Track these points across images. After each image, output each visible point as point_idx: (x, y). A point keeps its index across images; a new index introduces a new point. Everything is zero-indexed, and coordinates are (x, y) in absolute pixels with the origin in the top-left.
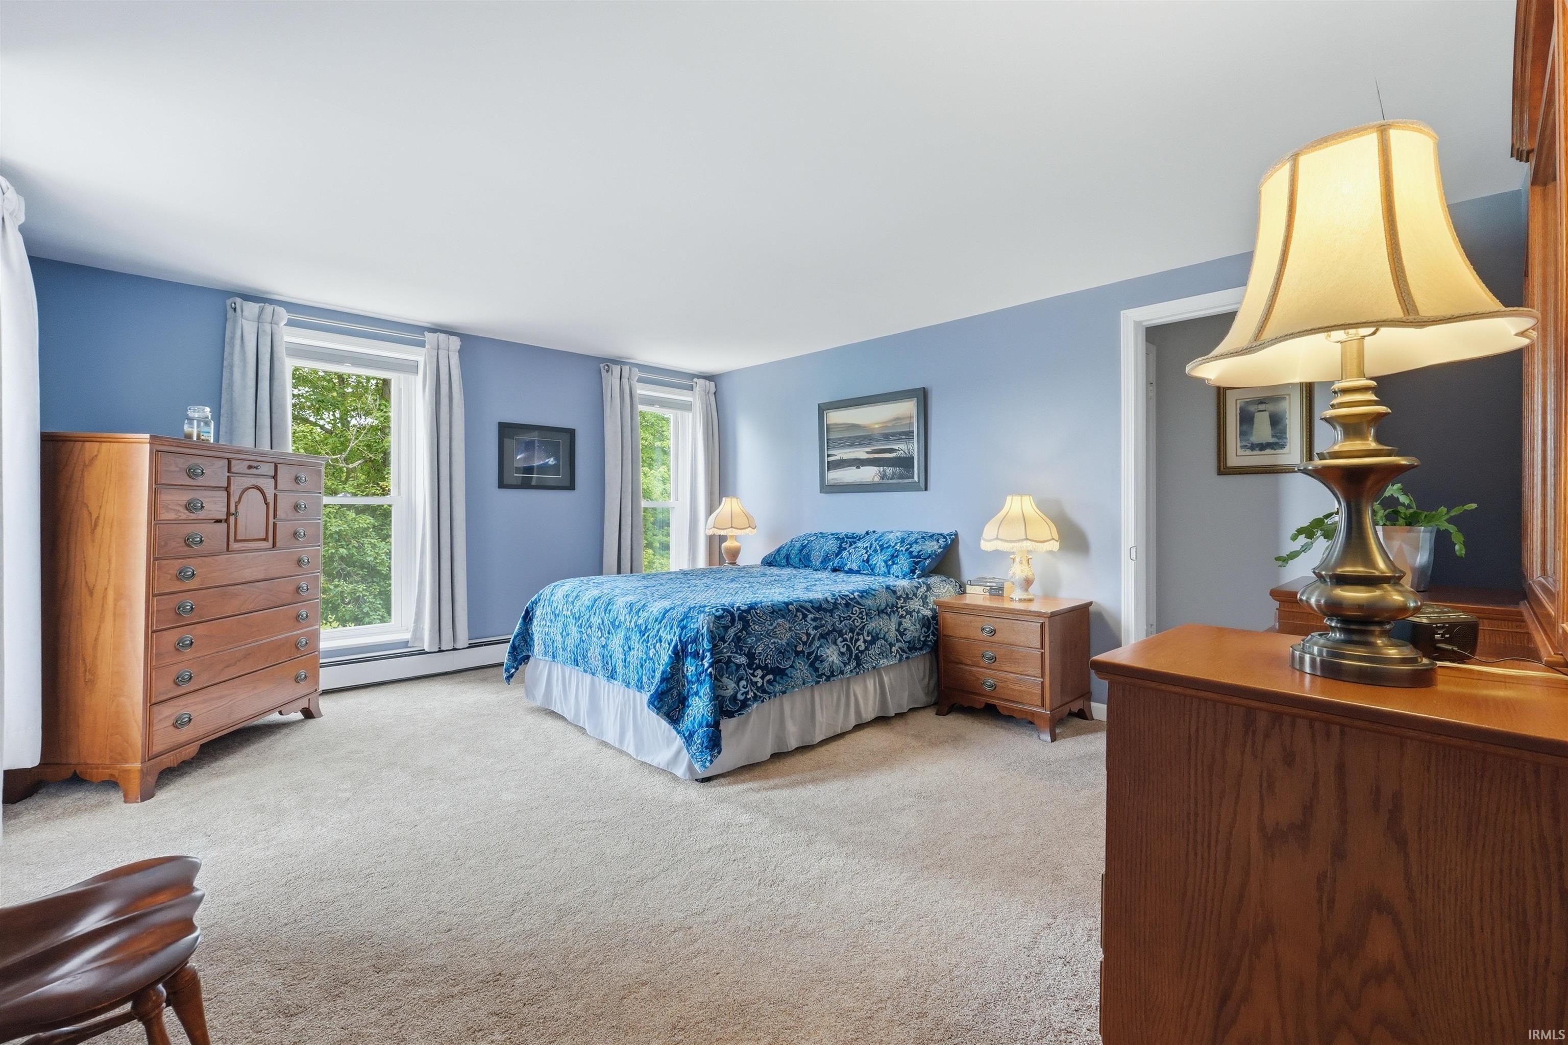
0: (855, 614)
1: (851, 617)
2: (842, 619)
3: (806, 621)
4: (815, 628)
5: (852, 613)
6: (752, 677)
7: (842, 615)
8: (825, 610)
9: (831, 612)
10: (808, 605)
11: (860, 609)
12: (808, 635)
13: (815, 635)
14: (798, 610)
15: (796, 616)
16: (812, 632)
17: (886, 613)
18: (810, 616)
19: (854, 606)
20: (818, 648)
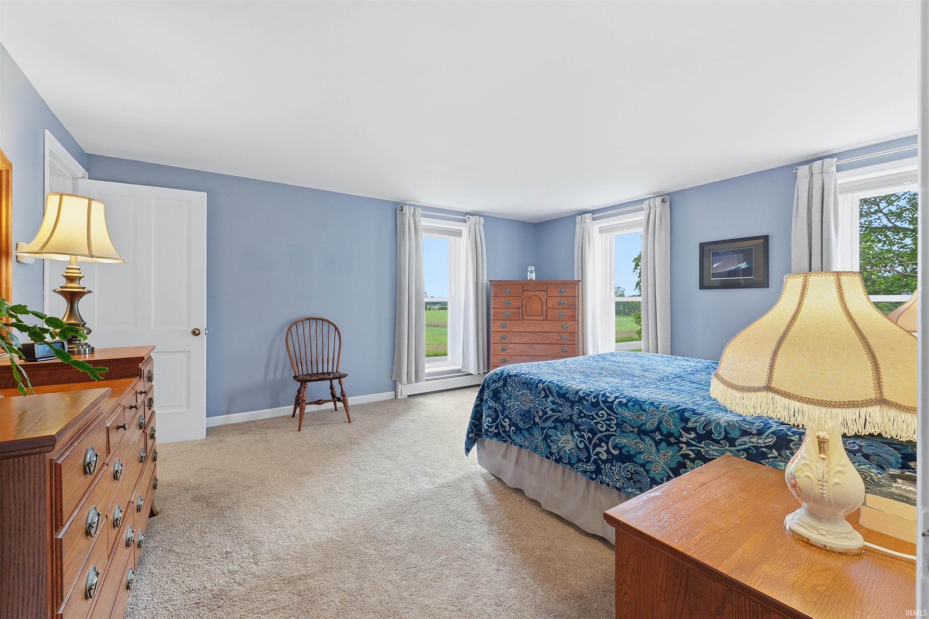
0: (600, 417)
1: (595, 419)
2: (582, 415)
3: (546, 400)
4: (553, 410)
5: (597, 414)
6: (503, 422)
7: (584, 411)
8: (567, 400)
9: (573, 403)
10: (554, 389)
11: (609, 415)
12: (545, 413)
13: (551, 417)
14: (544, 389)
15: (540, 393)
16: (550, 413)
17: (654, 439)
18: (551, 398)
19: (603, 409)
20: (550, 428)
